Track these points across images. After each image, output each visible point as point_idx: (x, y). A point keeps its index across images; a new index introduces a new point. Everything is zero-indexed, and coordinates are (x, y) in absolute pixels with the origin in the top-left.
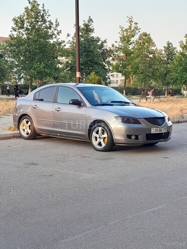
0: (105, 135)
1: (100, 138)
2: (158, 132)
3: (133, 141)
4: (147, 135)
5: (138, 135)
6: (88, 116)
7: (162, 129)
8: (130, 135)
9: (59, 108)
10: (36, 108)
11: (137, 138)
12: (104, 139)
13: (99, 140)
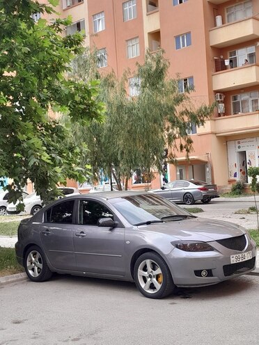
0: (159, 271)
1: (150, 276)
2: (241, 261)
3: (204, 280)
4: (225, 267)
5: (211, 270)
6: (128, 242)
7: (246, 254)
8: (198, 271)
9: (82, 232)
10: (48, 234)
11: (210, 273)
12: (157, 277)
13: (149, 279)
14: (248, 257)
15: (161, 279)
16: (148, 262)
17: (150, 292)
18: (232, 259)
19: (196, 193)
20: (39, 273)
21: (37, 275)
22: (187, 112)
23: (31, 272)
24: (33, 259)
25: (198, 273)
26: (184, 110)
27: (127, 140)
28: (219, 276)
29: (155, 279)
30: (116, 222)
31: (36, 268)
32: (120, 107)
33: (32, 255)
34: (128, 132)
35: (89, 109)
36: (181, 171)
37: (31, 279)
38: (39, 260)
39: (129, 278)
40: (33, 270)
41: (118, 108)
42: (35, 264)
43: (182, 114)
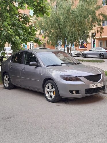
0: (54, 89)
1: (50, 91)
2: (95, 87)
3: (74, 95)
4: (86, 90)
5: (78, 91)
6: (42, 74)
7: (99, 84)
8: (72, 91)
9: (24, 68)
10: (11, 67)
11: (78, 92)
12: (53, 92)
13: (50, 93)
14: (100, 85)
15: (55, 93)
16: (50, 85)
17: (50, 99)
18: (90, 86)
19: (104, 53)
20: (8, 85)
21: (8, 86)
22: (102, 14)
23: (5, 84)
24: (6, 79)
25: (71, 92)
26: (101, 13)
27: (71, 27)
28: (82, 94)
29: (52, 93)
30: (38, 64)
31: (7, 83)
32: (69, 10)
33: (6, 77)
34: (72, 23)
35: (42, 9)
36: (101, 43)
37: (5, 88)
38: (8, 79)
39: (42, 91)
40: (6, 83)
41: (67, 11)
42: (7, 81)
43: (99, 15)
